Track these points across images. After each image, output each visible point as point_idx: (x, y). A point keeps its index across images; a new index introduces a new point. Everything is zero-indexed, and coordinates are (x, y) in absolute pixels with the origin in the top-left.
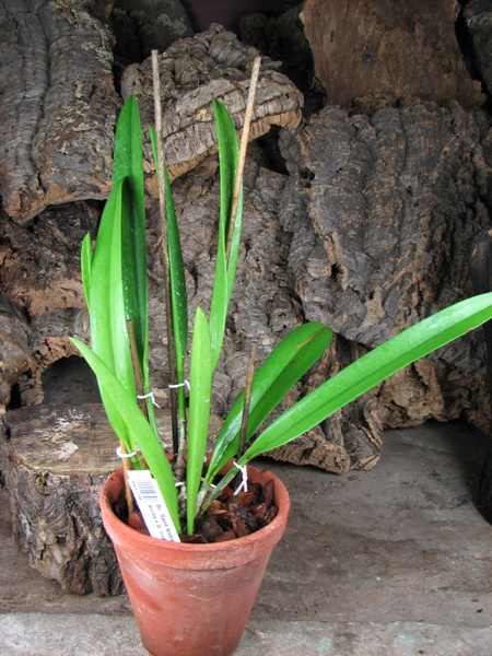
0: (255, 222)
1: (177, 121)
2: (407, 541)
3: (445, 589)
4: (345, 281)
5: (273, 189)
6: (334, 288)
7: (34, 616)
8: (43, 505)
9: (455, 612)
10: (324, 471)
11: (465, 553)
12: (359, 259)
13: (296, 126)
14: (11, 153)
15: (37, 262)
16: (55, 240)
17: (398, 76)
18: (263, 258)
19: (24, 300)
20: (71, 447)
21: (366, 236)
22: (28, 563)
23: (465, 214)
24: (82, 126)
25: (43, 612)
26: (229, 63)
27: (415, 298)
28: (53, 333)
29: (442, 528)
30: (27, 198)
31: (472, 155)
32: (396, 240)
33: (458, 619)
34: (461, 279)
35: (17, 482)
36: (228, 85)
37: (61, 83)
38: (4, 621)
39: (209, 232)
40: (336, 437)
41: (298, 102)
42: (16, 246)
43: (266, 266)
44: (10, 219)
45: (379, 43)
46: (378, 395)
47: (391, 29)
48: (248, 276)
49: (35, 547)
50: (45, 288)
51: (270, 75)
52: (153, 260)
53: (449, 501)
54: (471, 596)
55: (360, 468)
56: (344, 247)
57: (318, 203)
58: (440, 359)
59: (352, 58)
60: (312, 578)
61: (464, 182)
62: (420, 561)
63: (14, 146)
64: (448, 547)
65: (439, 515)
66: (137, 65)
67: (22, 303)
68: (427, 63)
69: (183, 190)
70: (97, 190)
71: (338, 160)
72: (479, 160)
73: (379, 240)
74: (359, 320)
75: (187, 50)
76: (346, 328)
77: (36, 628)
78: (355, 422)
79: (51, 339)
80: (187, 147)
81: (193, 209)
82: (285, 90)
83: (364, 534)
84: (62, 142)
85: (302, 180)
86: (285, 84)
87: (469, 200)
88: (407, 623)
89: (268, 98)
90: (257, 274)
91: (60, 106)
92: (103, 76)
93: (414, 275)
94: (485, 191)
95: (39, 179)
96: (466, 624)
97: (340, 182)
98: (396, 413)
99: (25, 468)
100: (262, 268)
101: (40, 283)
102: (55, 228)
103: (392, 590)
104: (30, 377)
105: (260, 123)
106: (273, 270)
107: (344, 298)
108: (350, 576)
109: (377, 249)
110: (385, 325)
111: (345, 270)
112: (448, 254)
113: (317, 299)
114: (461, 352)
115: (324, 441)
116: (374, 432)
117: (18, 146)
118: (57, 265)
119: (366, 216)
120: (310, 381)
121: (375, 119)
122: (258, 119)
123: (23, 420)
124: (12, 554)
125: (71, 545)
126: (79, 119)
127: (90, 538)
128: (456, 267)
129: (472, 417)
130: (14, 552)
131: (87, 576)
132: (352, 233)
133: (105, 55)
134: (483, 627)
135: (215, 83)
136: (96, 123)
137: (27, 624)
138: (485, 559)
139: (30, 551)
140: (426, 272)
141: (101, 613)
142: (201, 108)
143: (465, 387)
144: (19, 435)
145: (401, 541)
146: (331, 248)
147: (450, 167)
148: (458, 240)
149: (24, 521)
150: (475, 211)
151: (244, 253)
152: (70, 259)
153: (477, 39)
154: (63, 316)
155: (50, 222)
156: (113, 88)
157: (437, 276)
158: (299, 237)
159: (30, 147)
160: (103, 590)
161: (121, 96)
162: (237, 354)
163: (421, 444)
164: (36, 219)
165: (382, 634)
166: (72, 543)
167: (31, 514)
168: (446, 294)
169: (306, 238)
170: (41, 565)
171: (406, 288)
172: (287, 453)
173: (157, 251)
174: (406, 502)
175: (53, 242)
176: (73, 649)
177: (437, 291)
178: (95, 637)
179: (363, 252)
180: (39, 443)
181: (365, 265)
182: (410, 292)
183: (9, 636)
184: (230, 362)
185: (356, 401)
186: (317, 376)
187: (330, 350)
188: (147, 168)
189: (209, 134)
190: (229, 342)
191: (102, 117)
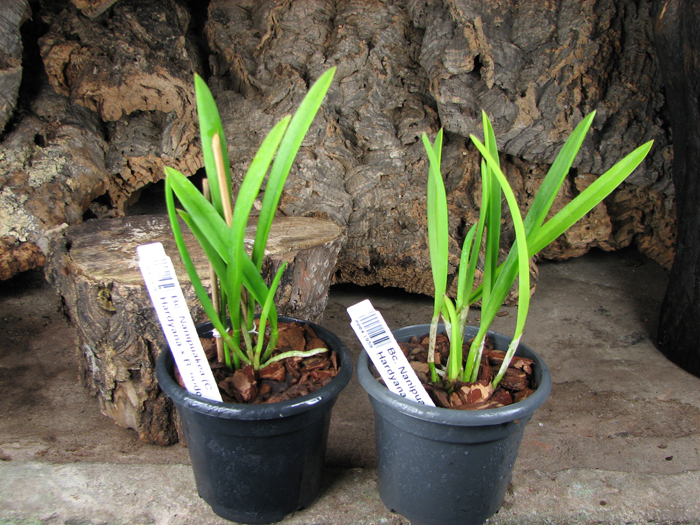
0: (379, 17)
2: (573, 383)
3: (624, 435)
4: (490, 77)
6: (477, 87)
7: (100, 466)
8: (108, 326)
9: (638, 461)
11: (645, 395)
12: (507, 50)
15: (112, 59)
16: (134, 36)
18: (389, 58)
19: (95, 102)
21: (515, 25)
22: (99, 410)
25: (112, 463)
27: (577, 96)
28: (136, 154)
29: (615, 368)
32: (553, 27)
34: (634, 73)
35: (75, 298)
38: (62, 472)
39: (323, 29)
40: (483, 262)
42: (85, 41)
43: (393, 68)
44: (79, 13)
48: (371, 81)
49: (103, 385)
50: (120, 85)
52: (257, 65)
53: (622, 338)
54: (657, 442)
55: (512, 303)
56: (489, 36)
62: (592, 404)
64: (624, 389)
65: (611, 353)
67: (93, 108)
73: (532, 27)
74: (510, 123)
77: (102, 480)
78: (504, 248)
88: (583, 471)
90: (382, 77)
93: (576, 67)
99: (83, 279)
100: (388, 71)
101: (115, 80)
102: (134, 23)
103: (559, 436)
106: (402, 74)
107: (489, 98)
109: (529, 39)
110: (540, 128)
111: (491, 63)
112: (618, 43)
113: (456, 100)
118: (135, 60)
119: (515, 1)
123: (89, 233)
124: (80, 400)
125: (146, 379)
128: (628, 59)
129: (645, 245)
130: (82, 399)
131: (170, 420)
132: (498, 21)
134: (678, 474)
137: (90, 475)
138: (671, 401)
139: (98, 393)
140: (592, 63)
143: (637, 208)
145: (566, 383)
146: (473, 36)
148: (630, 28)
149: (90, 353)
151: (366, 51)
152: (152, 54)
154: (149, 134)
155: (129, 16)
157: (605, 69)
158: (433, 29)
162: (359, 168)
164: (111, 12)
166: (147, 376)
167: (94, 340)
168: (615, 91)
169: (441, 30)
170: (112, 409)
171: (565, 84)
172: (422, 282)
173: (260, 53)
174: (569, 340)
175: (132, 39)
176: (149, 505)
177: (604, 88)
178: (177, 490)
179: (512, 42)
180: (105, 253)
181: (516, 59)
182: (571, 87)
183: (68, 489)
184: (351, 178)
185: (505, 224)
186: (458, 193)
187: (473, 165)
190: (348, 155)
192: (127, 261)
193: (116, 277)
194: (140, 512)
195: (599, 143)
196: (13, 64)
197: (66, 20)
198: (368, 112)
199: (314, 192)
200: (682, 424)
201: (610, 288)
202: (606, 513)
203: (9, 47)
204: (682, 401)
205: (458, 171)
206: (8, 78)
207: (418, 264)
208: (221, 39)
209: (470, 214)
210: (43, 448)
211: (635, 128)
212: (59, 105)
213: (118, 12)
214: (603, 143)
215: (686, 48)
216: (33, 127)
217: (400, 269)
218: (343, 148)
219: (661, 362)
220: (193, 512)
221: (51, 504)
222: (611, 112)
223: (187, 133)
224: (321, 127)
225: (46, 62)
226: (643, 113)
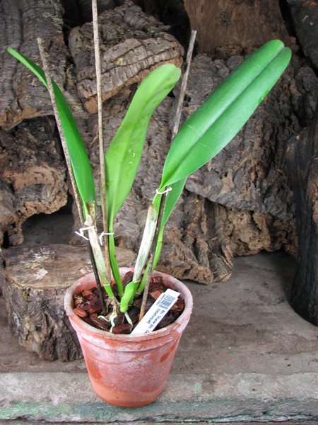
1: (104, 65)
2: (247, 325)
3: (270, 353)
4: (210, 166)
5: (165, 106)
6: (203, 170)
7: (23, 374)
8: (27, 307)
9: (274, 366)
10: (197, 283)
11: (281, 332)
15: (18, 155)
16: (29, 141)
17: (243, 34)
18: (159, 150)
19: (10, 180)
20: (43, 272)
22: (18, 342)
23: (284, 123)
25: (29, 372)
26: (137, 27)
27: (253, 176)
28: (29, 199)
29: (268, 317)
30: (10, 114)
31: (289, 85)
32: (241, 139)
33: (276, 370)
34: (281, 164)
35: (11, 294)
36: (136, 42)
37: (30, 40)
38: (6, 377)
40: (205, 262)
41: (180, 52)
42: (4, 145)
43: (161, 156)
44: (0, 128)
45: (231, 13)
46: (230, 236)
47: (239, 4)
48: (149, 162)
49: (23, 333)
50: (23, 172)
51: (163, 35)
52: (90, 152)
53: (273, 300)
54: (284, 356)
55: (220, 281)
58: (269, 213)
59: (215, 22)
60: (190, 348)
61: (284, 103)
62: (255, 337)
63: (2, 81)
64: (271, 329)
65: (267, 309)
66: (78, 28)
67: (9, 182)
68: (262, 25)
69: (108, 108)
71: (206, 89)
72: (293, 89)
74: (218, 190)
75: (110, 18)
76: (211, 195)
77: (26, 381)
78: (216, 253)
79: (27, 203)
80: (111, 82)
81: (115, 120)
82: (172, 45)
83: (222, 321)
84: (32, 79)
86: (172, 41)
87: (287, 114)
88: (246, 374)
89: (162, 50)
90: (155, 160)
91: (30, 55)
92: (57, 34)
93: (252, 161)
94: (297, 108)
95: (18, 103)
96: (281, 373)
98: (242, 246)
99: (16, 286)
100: (159, 157)
101: (21, 169)
102: (28, 133)
103: (238, 354)
104: (15, 227)
107: (209, 176)
108: (213, 346)
109: (230, 146)
110: (234, 193)
112: (273, 148)
113: (192, 177)
114: (281, 209)
115: (197, 265)
116: (228, 259)
117: (4, 81)
118: (30, 158)
120: (189, 227)
121: (228, 63)
122: (155, 63)
123: (13, 256)
124: (8, 337)
125: (45, 331)
127: (56, 326)
128: (278, 156)
129: (288, 249)
130: (9, 336)
131: (55, 349)
133: (58, 21)
134: (290, 374)
135: (128, 41)
136: (53, 66)
137: (20, 378)
138: (295, 335)
139: (19, 335)
140: (260, 159)
141: (63, 371)
142: (120, 57)
143: (284, 230)
144: (11, 265)
145: (244, 325)
147: (275, 93)
148: (279, 139)
149: (16, 317)
150: (291, 121)
151: (147, 147)
152: (38, 153)
153: (293, 10)
154: (34, 188)
155: (26, 129)
156: (63, 42)
157: (267, 162)
159: (11, 81)
160: (65, 358)
161: (68, 48)
162: (143, 211)
163: (256, 265)
164: (16, 128)
166: (45, 330)
167: (20, 313)
168: (272, 173)
170: (27, 344)
171: (247, 169)
173: (92, 147)
174: (247, 301)
176: (48, 393)
177: (267, 171)
178: (61, 385)
180: (23, 270)
181: (223, 156)
182: (250, 172)
183: (10, 386)
184: (139, 216)
185: (217, 240)
186: (193, 225)
187: (201, 208)
188: (86, 95)
189: (125, 74)
190: (138, 204)
191: (57, 62)
192: (35, 275)
193: (31, 285)
194: (44, 396)
195: (264, 199)
199: (121, 225)
200: (298, 347)
201: (270, 271)
202: (255, 395)
204: (299, 335)
205: (194, 211)
207: (172, 263)
209: (199, 236)
211: (281, 193)
213: (20, 127)
214: (266, 199)
215: (298, 168)
217: (163, 266)
218: (135, 200)
219: (292, 313)
220: (68, 396)
221: (3, 394)
222: (270, 184)
223: (55, 189)
226: (286, 185)
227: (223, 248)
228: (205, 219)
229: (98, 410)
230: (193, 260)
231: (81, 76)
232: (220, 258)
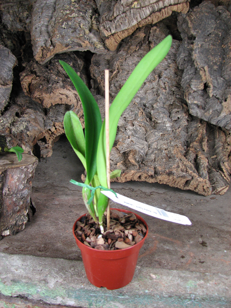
0: (164, 64)
1: (122, 9)
4: (211, 92)
5: (174, 48)
6: (205, 97)
7: (28, 257)
10: (197, 194)
12: (219, 81)
13: (186, 12)
14: (38, 29)
15: (48, 82)
18: (168, 83)
19: (40, 100)
21: (223, 69)
24: (74, 15)
28: (57, 121)
30: (45, 51)
38: (12, 258)
40: (204, 175)
42: (38, 74)
43: (169, 87)
44: (37, 62)
46: (229, 156)
48: (159, 91)
50: (51, 93)
55: (217, 193)
56: (211, 74)
57: (197, 52)
60: (187, 248)
63: (40, 26)
67: (40, 102)
69: (126, 49)
70: (80, 46)
71: (209, 29)
74: (219, 113)
76: (212, 118)
77: (29, 263)
78: (215, 168)
79: (56, 123)
80: (127, 21)
81: (131, 58)
83: (218, 227)
84: (63, 22)
85: (189, 41)
90: (164, 91)
91: (63, 6)
95: (51, 41)
97: (210, 40)
100: (167, 88)
101: (49, 91)
102: (59, 66)
104: (46, 143)
105: (166, 9)
106: (173, 89)
107: (210, 101)
108: (209, 249)
109: (229, 76)
111: (211, 86)
113: (195, 102)
115: (197, 176)
116: (226, 174)
118: (58, 82)
119: (223, 59)
120: (191, 145)
121: (230, 8)
122: (165, 7)
126: (72, 12)
132: (215, 67)
136: (81, 13)
137: (24, 261)
142: (134, 1)
146: (204, 74)
151: (158, 80)
152: (65, 80)
158: (187, 71)
159: (47, 26)
161: (95, 2)
162: (152, 131)
164: (50, 62)
165: (226, 281)
169: (190, 71)
172: (177, 182)
173: (112, 79)
175: (58, 73)
176: (46, 276)
178: (59, 270)
179: (222, 77)
181: (223, 84)
183: (13, 266)
184: (148, 135)
185: (216, 158)
186: (195, 143)
187: (203, 130)
188: (106, 34)
189: (139, 15)
190: (148, 125)
191: (84, 11)
194: (42, 278)
196: (9, 84)
197: (31, 65)
198: (157, 106)
199: (132, 141)
203: (8, 77)
205: (196, 133)
206: (6, 89)
207: (175, 174)
208: (96, 73)
209: (200, 153)
210: (7, 246)
212: (27, 100)
213: (53, 61)
216: (15, 109)
217: (167, 176)
218: (146, 121)
220: (64, 280)
221: (6, 272)
224: (136, 112)
225: (22, 83)
227: (221, 164)
228: (206, 140)
229: (91, 296)
230: (194, 172)
231: (103, 20)
232: (218, 173)
